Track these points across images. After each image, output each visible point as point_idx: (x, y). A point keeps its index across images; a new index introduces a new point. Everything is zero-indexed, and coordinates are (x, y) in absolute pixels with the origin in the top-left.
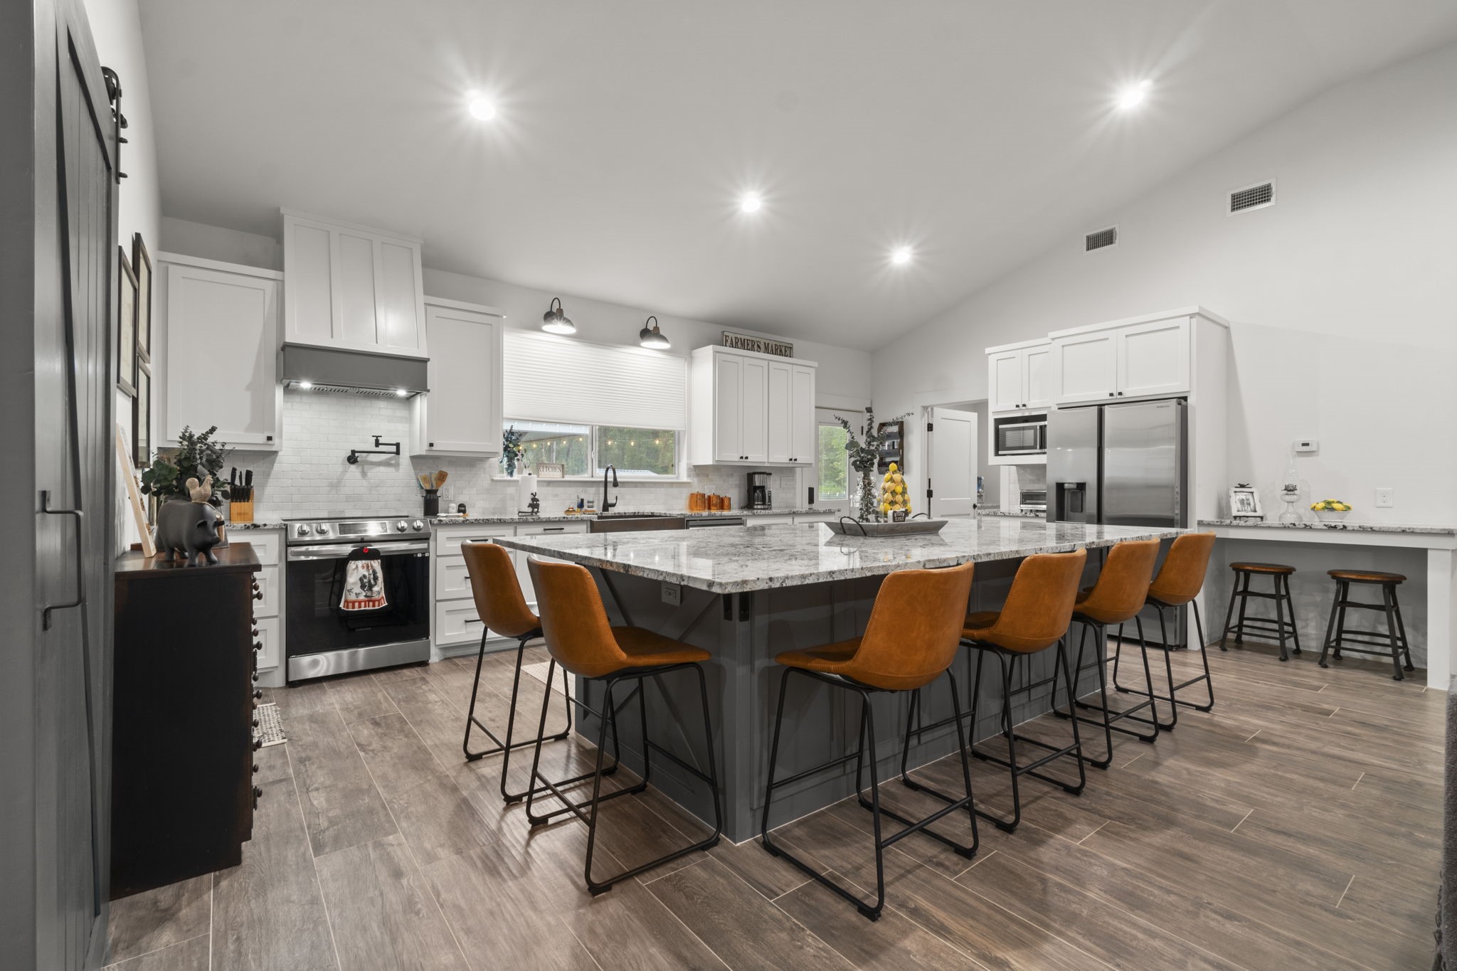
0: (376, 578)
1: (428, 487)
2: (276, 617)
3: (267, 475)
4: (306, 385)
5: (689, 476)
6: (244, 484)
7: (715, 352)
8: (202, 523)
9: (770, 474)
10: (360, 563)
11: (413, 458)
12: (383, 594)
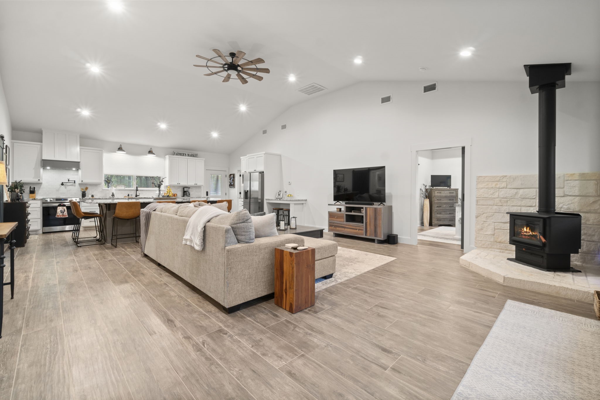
0: (65, 211)
1: (83, 191)
2: (40, 218)
3: (40, 188)
4: (48, 168)
5: (164, 188)
6: (33, 190)
7: (169, 157)
8: (18, 196)
9: (190, 188)
10: (60, 207)
11: (79, 184)
12: (67, 214)
